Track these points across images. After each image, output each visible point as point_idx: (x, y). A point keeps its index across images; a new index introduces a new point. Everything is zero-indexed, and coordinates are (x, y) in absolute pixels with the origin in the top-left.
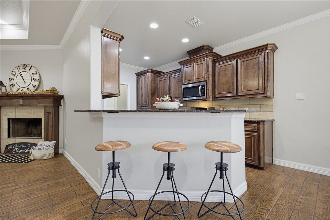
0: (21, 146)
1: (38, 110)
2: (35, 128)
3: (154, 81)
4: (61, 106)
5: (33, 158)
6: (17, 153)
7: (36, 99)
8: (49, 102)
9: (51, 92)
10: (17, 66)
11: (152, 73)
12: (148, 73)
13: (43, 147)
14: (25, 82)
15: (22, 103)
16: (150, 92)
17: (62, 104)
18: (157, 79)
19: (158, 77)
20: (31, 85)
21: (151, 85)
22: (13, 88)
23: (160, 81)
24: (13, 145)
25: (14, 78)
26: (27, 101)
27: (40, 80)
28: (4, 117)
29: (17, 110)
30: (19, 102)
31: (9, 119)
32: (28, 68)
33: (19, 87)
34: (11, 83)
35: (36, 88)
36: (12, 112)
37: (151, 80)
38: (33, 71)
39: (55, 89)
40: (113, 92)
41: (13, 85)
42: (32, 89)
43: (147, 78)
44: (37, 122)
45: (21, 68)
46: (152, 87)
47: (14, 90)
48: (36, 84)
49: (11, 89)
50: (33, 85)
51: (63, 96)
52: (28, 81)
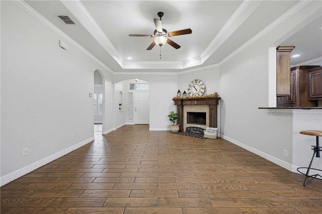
0: (194, 129)
1: (204, 107)
2: (198, 119)
3: (303, 77)
4: (219, 104)
5: (206, 137)
6: (192, 133)
7: (205, 100)
8: (213, 102)
9: (215, 96)
10: (192, 81)
11: (300, 70)
12: (295, 70)
13: (211, 131)
14: (197, 90)
15: (196, 103)
16: (298, 89)
17: (219, 103)
18: (307, 74)
19: (309, 72)
20: (200, 92)
21: (300, 81)
22: (190, 94)
23: (311, 76)
24: (190, 128)
25: (191, 88)
26: (199, 102)
27: (205, 89)
28: (185, 111)
29: (192, 107)
30: (195, 102)
31: (187, 112)
32: (198, 82)
33: (193, 94)
34: (189, 92)
35: (203, 94)
36: (189, 109)
37: (299, 76)
38: (201, 83)
39: (216, 93)
40: (286, 93)
41: (190, 93)
42: (201, 94)
43: (293, 75)
44: (203, 115)
45: (194, 82)
46: (300, 83)
47: (191, 95)
48: (203, 91)
49: (189, 95)
50: (201, 92)
51: (221, 98)
52: (198, 90)
